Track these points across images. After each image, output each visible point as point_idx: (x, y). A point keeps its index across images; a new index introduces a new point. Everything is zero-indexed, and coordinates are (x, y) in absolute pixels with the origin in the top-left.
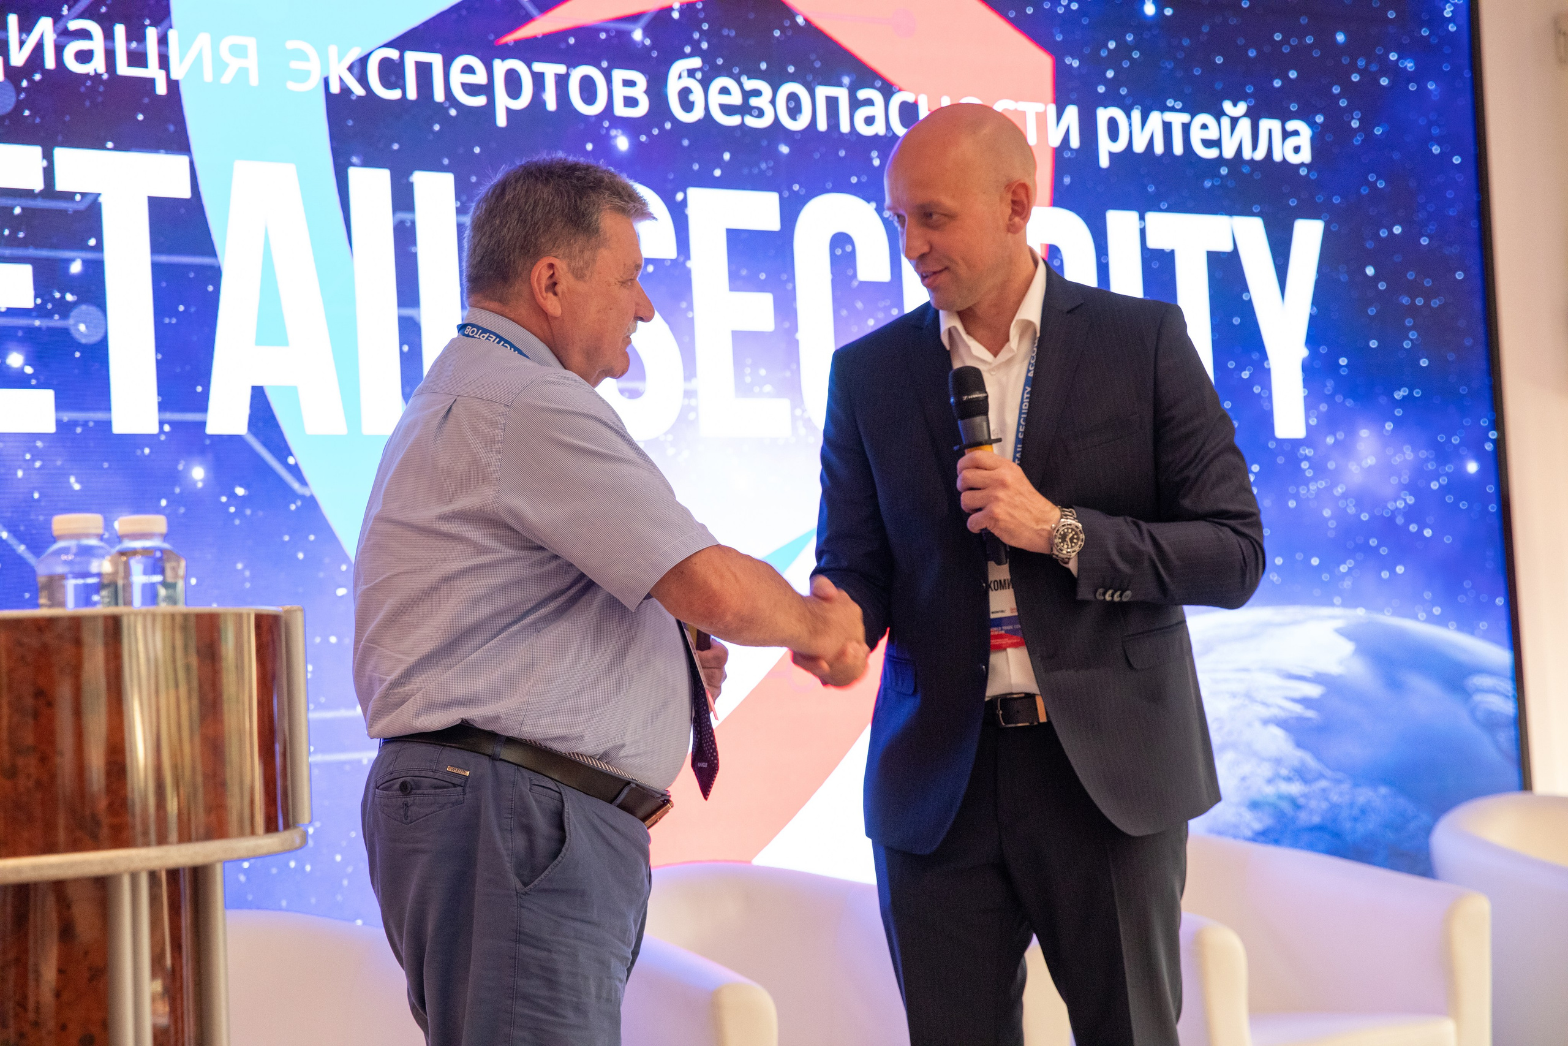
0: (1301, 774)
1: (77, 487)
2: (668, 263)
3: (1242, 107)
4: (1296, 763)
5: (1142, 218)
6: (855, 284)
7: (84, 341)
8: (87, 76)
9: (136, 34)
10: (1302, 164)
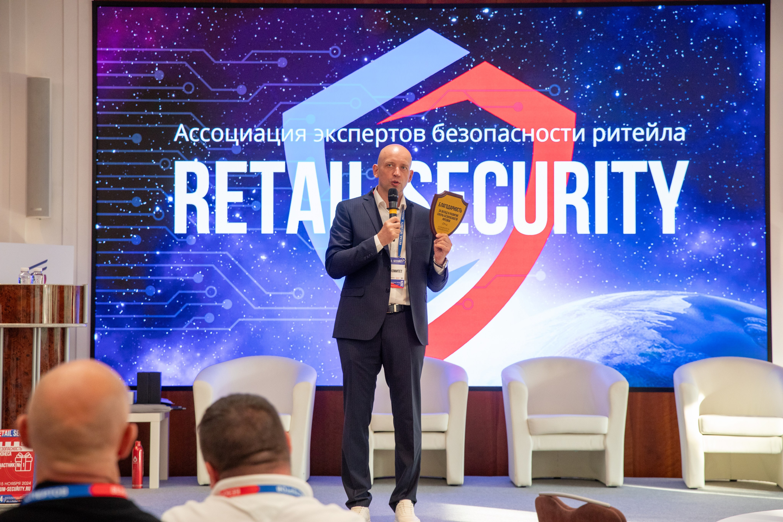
0: (663, 346)
1: (251, 247)
2: (429, 184)
3: (655, 124)
4: (662, 342)
5: (609, 163)
6: (495, 187)
7: (255, 210)
8: (260, 142)
9: (273, 131)
10: (682, 141)
